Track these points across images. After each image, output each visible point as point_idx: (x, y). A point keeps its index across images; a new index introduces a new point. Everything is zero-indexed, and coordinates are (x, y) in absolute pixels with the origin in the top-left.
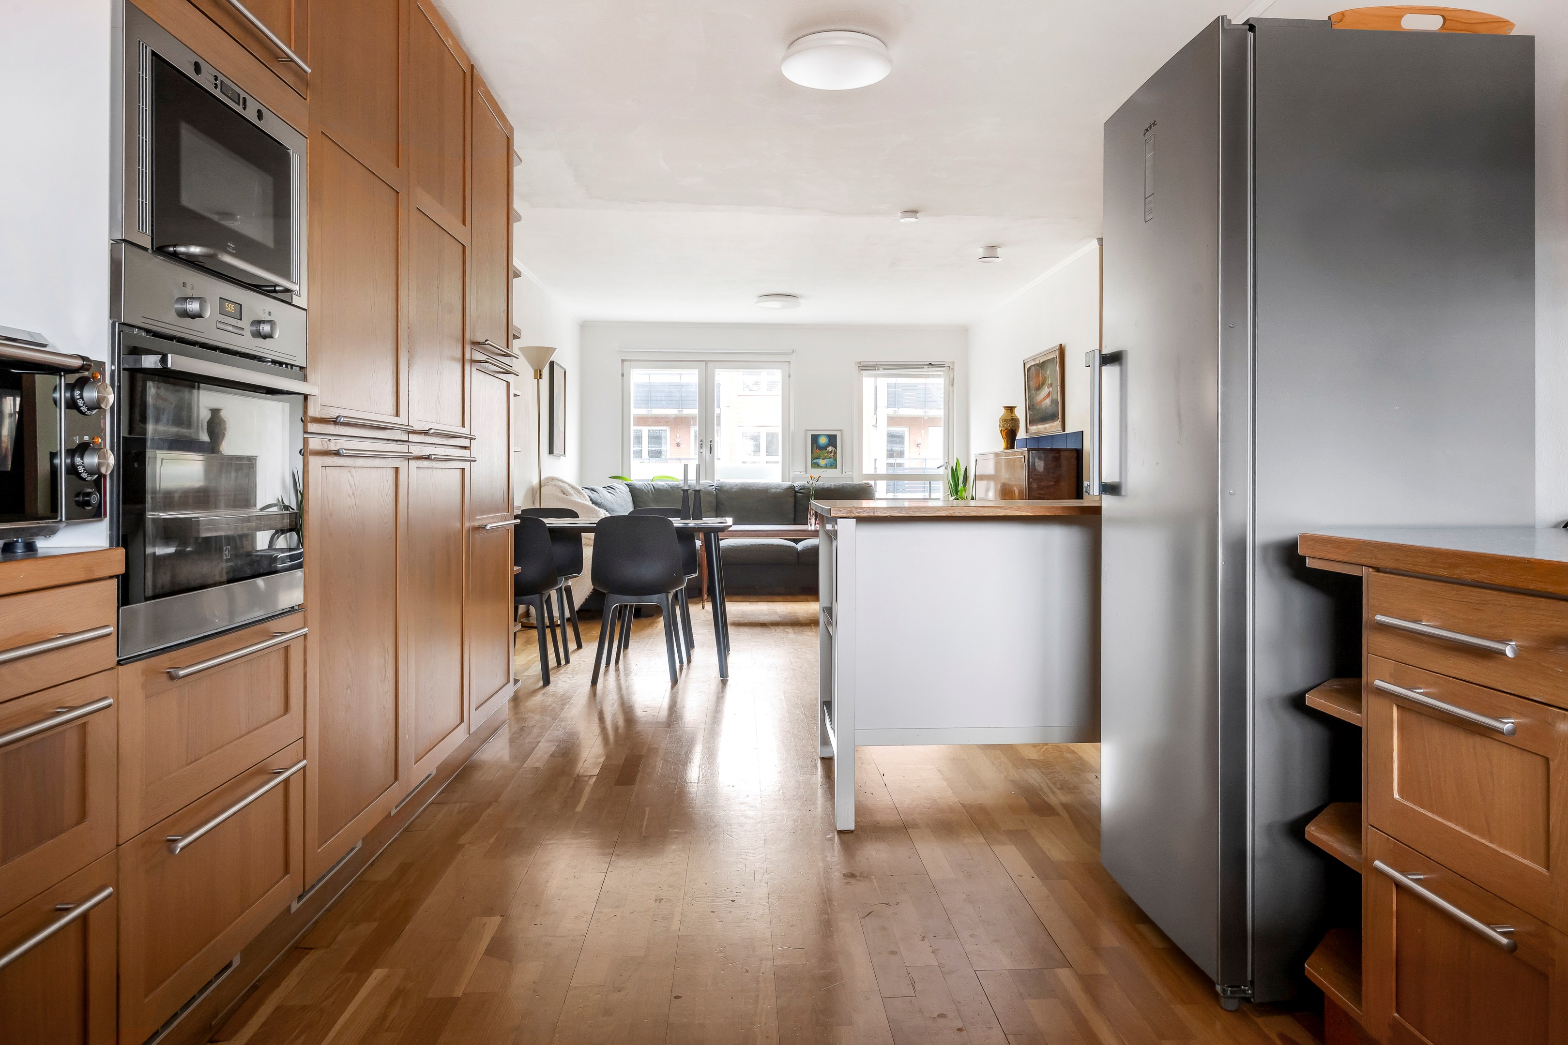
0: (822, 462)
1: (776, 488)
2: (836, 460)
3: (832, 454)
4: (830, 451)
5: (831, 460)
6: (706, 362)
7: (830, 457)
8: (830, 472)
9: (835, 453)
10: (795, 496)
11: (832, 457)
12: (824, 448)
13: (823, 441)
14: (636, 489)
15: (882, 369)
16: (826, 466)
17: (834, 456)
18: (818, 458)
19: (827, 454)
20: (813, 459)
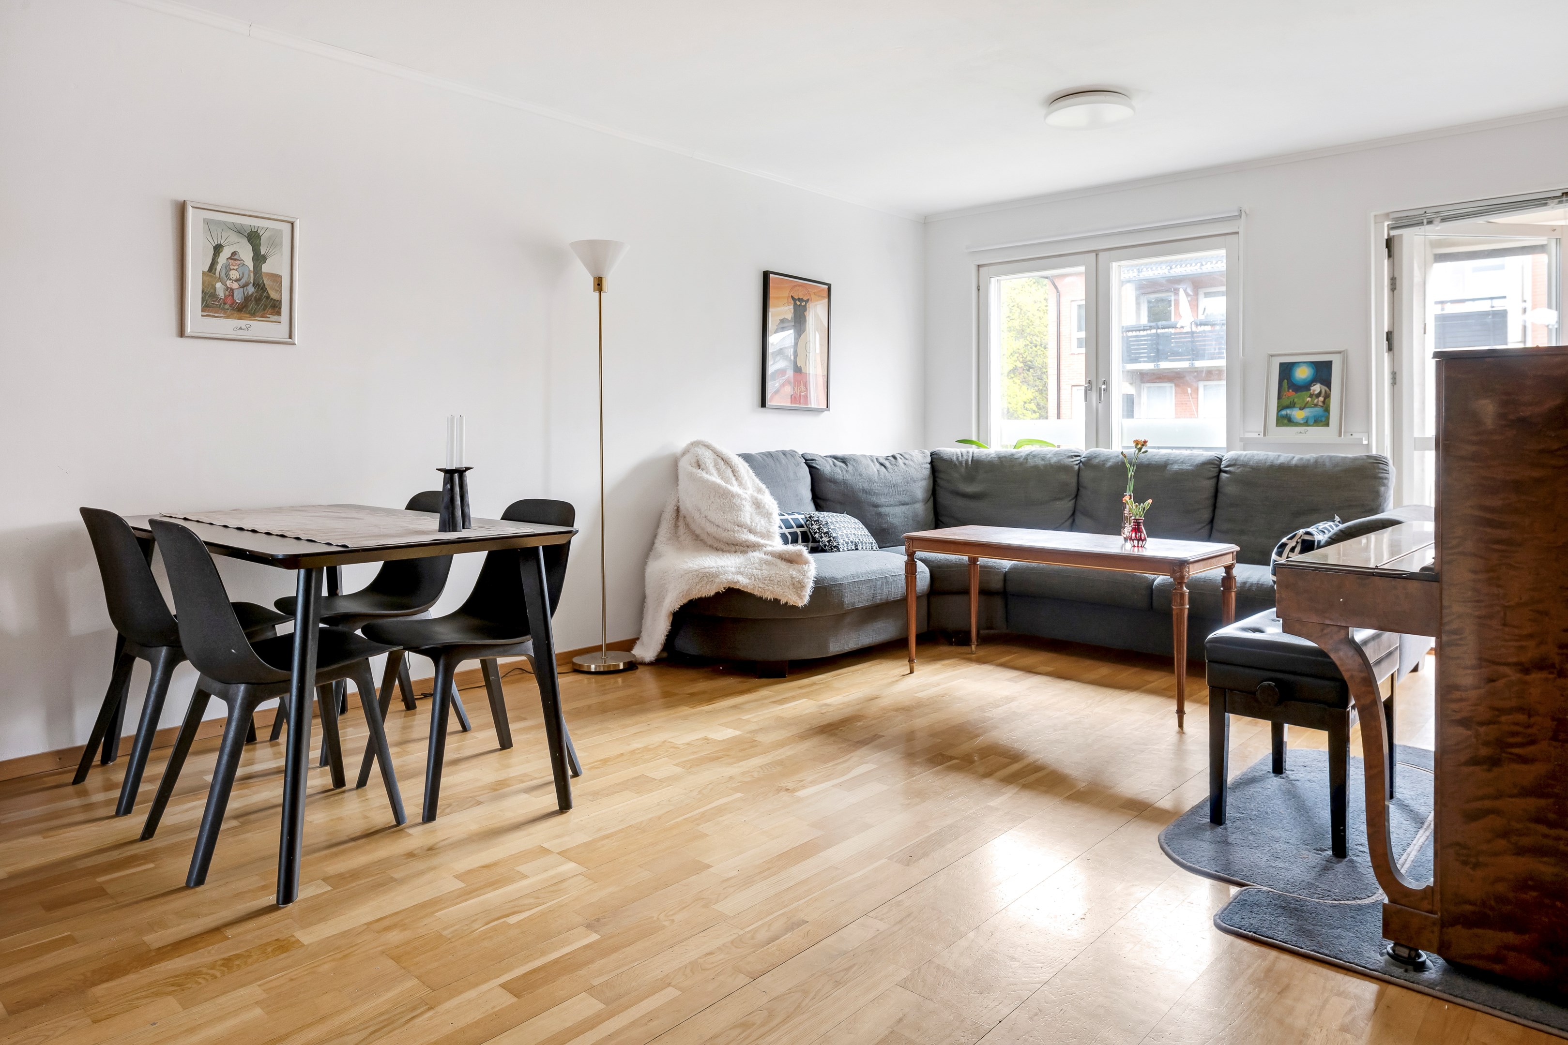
0: (1298, 414)
1: (1182, 462)
2: (1327, 410)
3: (1321, 399)
4: (1316, 392)
5: (1318, 411)
6: (1097, 252)
7: (1316, 405)
8: (1315, 434)
9: (1327, 396)
10: (1218, 477)
11: (1321, 404)
12: (1305, 387)
13: (1302, 374)
14: (942, 460)
15: (1439, 219)
16: (1307, 422)
17: (1324, 402)
18: (1292, 406)
19: (1309, 399)
20: (1281, 408)
